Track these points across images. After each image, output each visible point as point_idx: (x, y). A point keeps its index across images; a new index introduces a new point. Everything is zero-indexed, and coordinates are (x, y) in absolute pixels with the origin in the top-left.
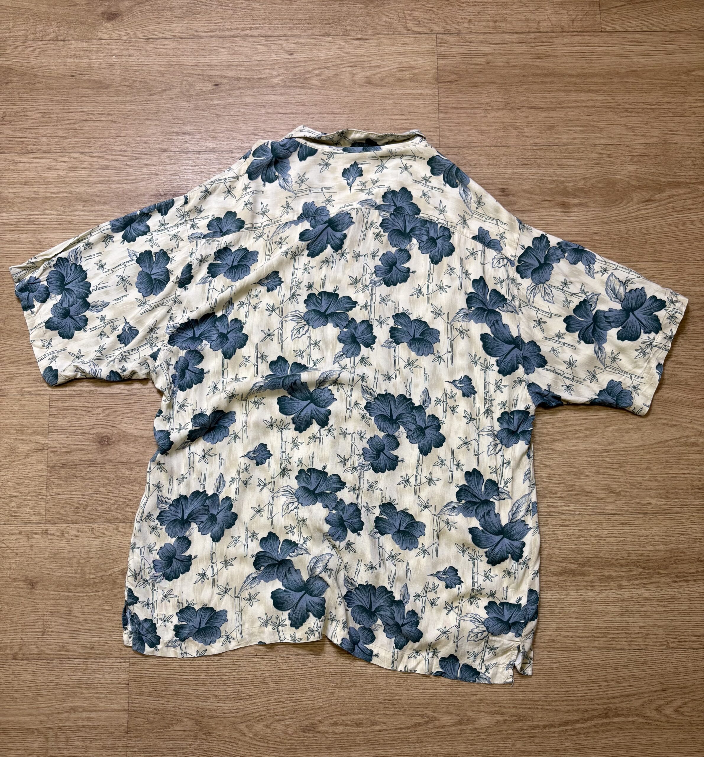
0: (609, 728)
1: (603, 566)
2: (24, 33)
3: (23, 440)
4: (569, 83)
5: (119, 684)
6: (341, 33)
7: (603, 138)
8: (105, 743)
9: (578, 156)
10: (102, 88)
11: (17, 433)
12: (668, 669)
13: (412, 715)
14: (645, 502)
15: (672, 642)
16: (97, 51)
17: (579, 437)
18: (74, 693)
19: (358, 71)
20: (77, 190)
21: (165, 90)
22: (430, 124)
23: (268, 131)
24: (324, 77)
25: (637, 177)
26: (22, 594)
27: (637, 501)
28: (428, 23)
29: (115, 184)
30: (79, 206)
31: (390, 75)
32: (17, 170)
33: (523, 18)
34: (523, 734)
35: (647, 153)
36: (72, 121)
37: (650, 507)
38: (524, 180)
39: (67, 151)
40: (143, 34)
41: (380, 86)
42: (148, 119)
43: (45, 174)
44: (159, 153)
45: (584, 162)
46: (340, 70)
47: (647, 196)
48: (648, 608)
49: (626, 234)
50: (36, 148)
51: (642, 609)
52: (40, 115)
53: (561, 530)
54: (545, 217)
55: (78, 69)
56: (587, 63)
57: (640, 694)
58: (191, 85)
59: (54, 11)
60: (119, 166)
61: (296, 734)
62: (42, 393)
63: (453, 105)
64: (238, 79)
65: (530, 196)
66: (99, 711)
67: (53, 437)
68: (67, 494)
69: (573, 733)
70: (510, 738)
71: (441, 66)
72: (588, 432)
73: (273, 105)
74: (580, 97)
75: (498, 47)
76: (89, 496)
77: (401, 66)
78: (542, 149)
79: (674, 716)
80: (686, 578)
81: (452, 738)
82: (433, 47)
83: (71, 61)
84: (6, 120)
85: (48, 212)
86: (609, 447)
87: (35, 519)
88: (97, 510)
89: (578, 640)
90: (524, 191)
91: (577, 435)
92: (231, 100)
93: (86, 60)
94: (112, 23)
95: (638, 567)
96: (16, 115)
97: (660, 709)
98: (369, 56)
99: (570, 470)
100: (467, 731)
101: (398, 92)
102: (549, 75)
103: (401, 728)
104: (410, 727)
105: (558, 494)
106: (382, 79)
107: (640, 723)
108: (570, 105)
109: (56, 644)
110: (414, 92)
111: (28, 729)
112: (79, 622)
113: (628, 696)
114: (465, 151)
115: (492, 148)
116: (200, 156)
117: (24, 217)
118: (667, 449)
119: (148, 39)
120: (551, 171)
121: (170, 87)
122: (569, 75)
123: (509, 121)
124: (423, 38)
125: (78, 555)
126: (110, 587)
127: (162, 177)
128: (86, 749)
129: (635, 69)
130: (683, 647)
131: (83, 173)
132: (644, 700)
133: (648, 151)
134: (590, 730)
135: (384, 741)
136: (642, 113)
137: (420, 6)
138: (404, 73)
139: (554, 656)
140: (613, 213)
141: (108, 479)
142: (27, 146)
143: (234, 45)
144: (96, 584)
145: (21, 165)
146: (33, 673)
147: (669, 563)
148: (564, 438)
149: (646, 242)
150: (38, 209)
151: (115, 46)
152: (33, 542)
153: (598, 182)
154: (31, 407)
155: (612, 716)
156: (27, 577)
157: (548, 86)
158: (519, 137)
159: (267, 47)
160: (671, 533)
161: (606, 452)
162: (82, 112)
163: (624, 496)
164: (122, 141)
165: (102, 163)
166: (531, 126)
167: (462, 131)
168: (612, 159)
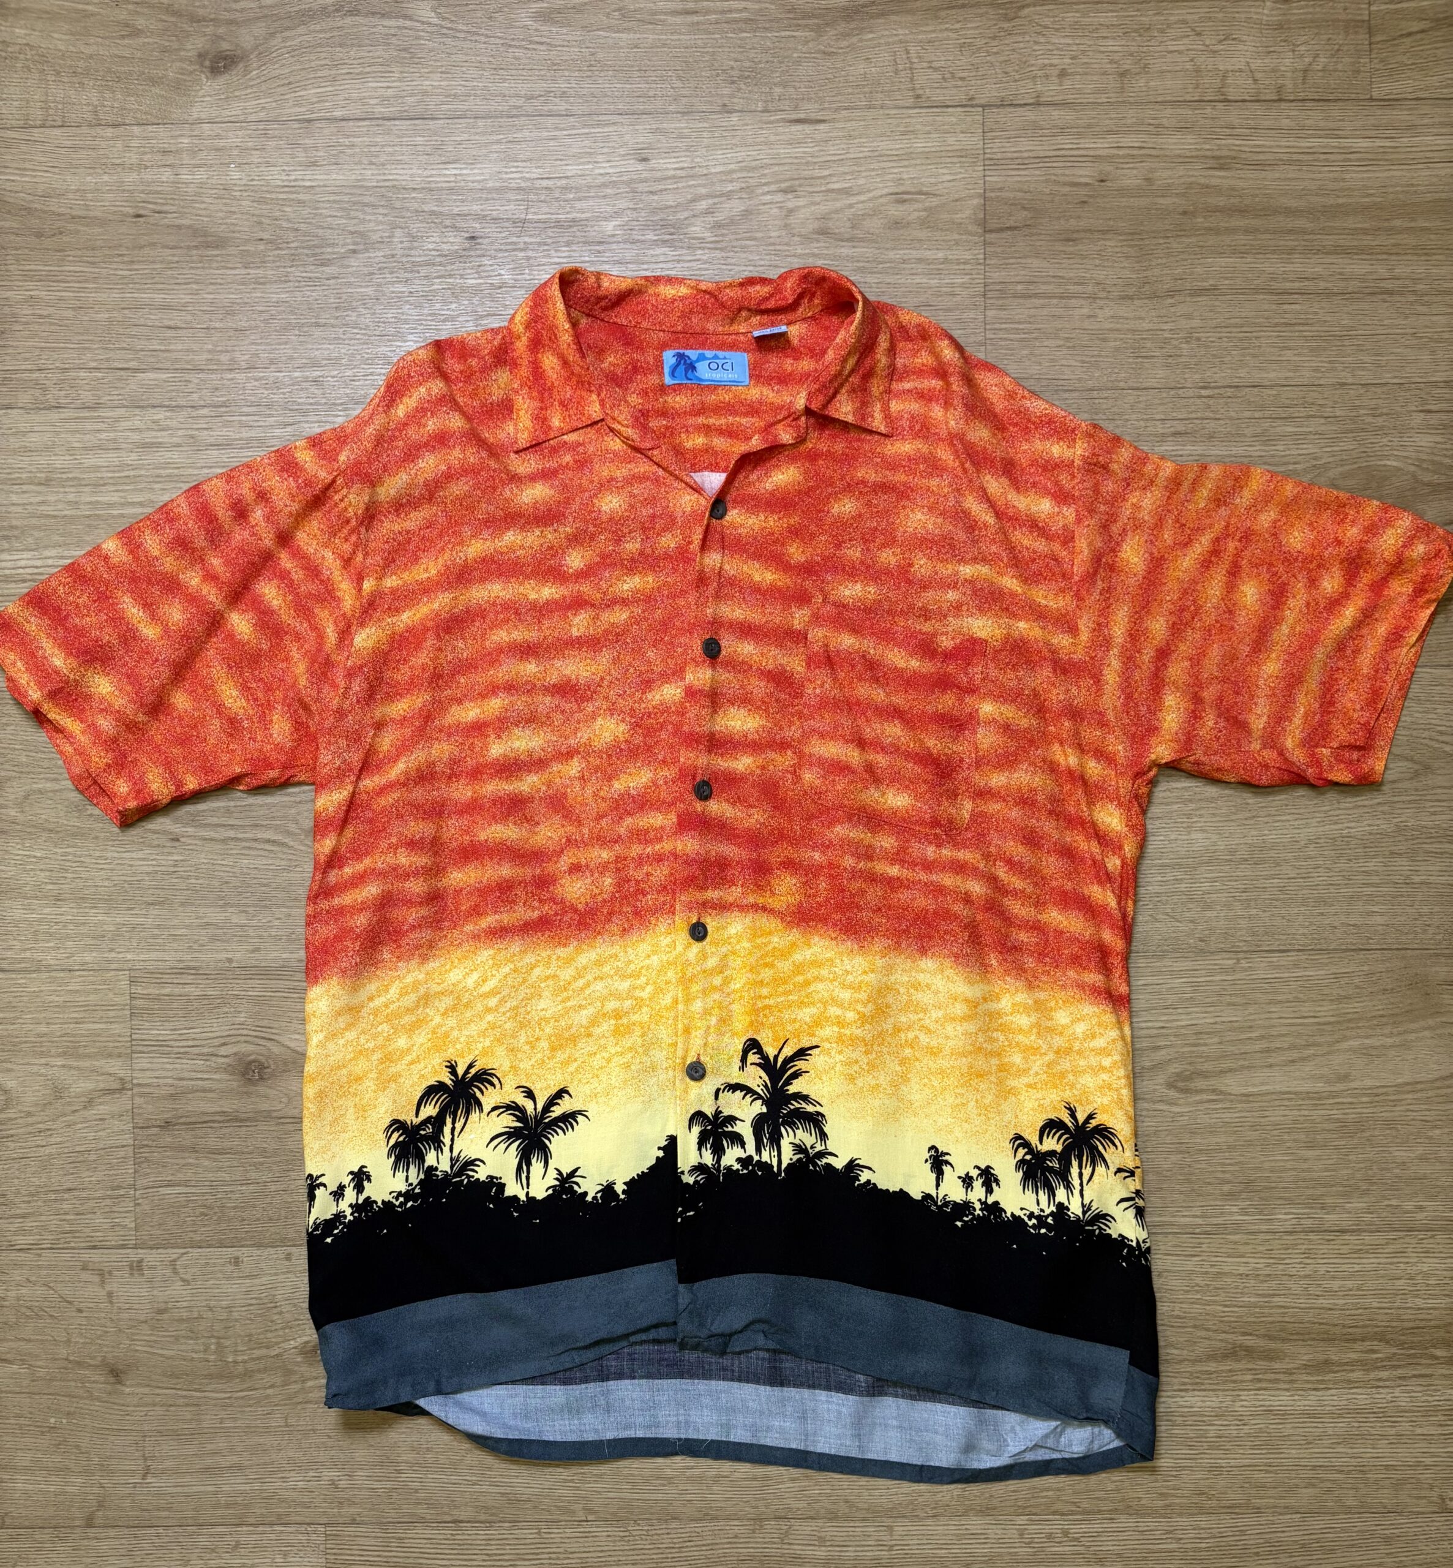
1: (1312, 1339)
2: (21, 108)
3: (77, 1068)
4: (1290, 232)
6: (760, 106)
7: (1364, 368)
9: (1303, 412)
10: (208, 246)
11: (65, 1053)
12: (1439, 1554)
16: (193, 152)
19: (801, 202)
21: (354, 252)
24: (720, 217)
25: (1433, 462)
26: (96, 1393)
27: (1394, 1202)
28: (962, 79)
31: (875, 213)
32: (27, 450)
33: (1188, 66)
36: (144, 331)
37: (1420, 1216)
39: (138, 405)
40: (298, 109)
42: (318, 325)
43: (90, 460)
45: (1314, 425)
46: (756, 201)
48: (1405, 1427)
50: (66, 396)
51: (1393, 1431)
52: (70, 313)
53: (1230, 1265)
55: (150, 198)
56: (1335, 180)
58: (413, 238)
59: (88, 51)
60: (258, 439)
62: (113, 966)
63: (1019, 287)
64: (522, 224)
67: (142, 1062)
68: (178, 1185)
71: (992, 190)
72: (1295, 1055)
74: (1314, 266)
75: (1126, 141)
76: (226, 1189)
77: (901, 189)
78: (1221, 396)
82: (972, 141)
83: (133, 177)
86: (1340, 1087)
87: (113, 1239)
88: (243, 1220)
89: (1253, 1492)
91: (1270, 1060)
92: (507, 277)
93: (166, 175)
94: (222, 80)
95: (1387, 1342)
96: (14, 316)
98: (825, 164)
99: (1252, 1135)
101: (891, 255)
102: (1242, 211)
105: (1226, 1188)
106: (855, 223)
108: (1288, 285)
109: (172, 1495)
110: (928, 254)
112: (217, 1452)
115: (1105, 394)
119: (309, 121)
121: (363, 242)
122: (1289, 212)
123: (1146, 325)
124: (952, 117)
125: (209, 1315)
126: (278, 1380)
129: (1443, 195)
131: (174, 456)
137: (945, 34)
138: (906, 206)
139: (1203, 1524)
141: (263, 1152)
142: (45, 390)
143: (510, 137)
144: (248, 1374)
146: (129, 1554)
148: (1243, 1067)
151: (234, 138)
152: (113, 1286)
153: (1345, 476)
154: (92, 997)
156: (104, 1359)
157: (1241, 239)
158: (1167, 366)
159: (587, 143)
161: (1334, 1097)
162: (166, 307)
163: (1366, 1192)
164: (261, 378)
165: (220, 433)
166: (1198, 339)
167: (1037, 352)
168: (1380, 419)
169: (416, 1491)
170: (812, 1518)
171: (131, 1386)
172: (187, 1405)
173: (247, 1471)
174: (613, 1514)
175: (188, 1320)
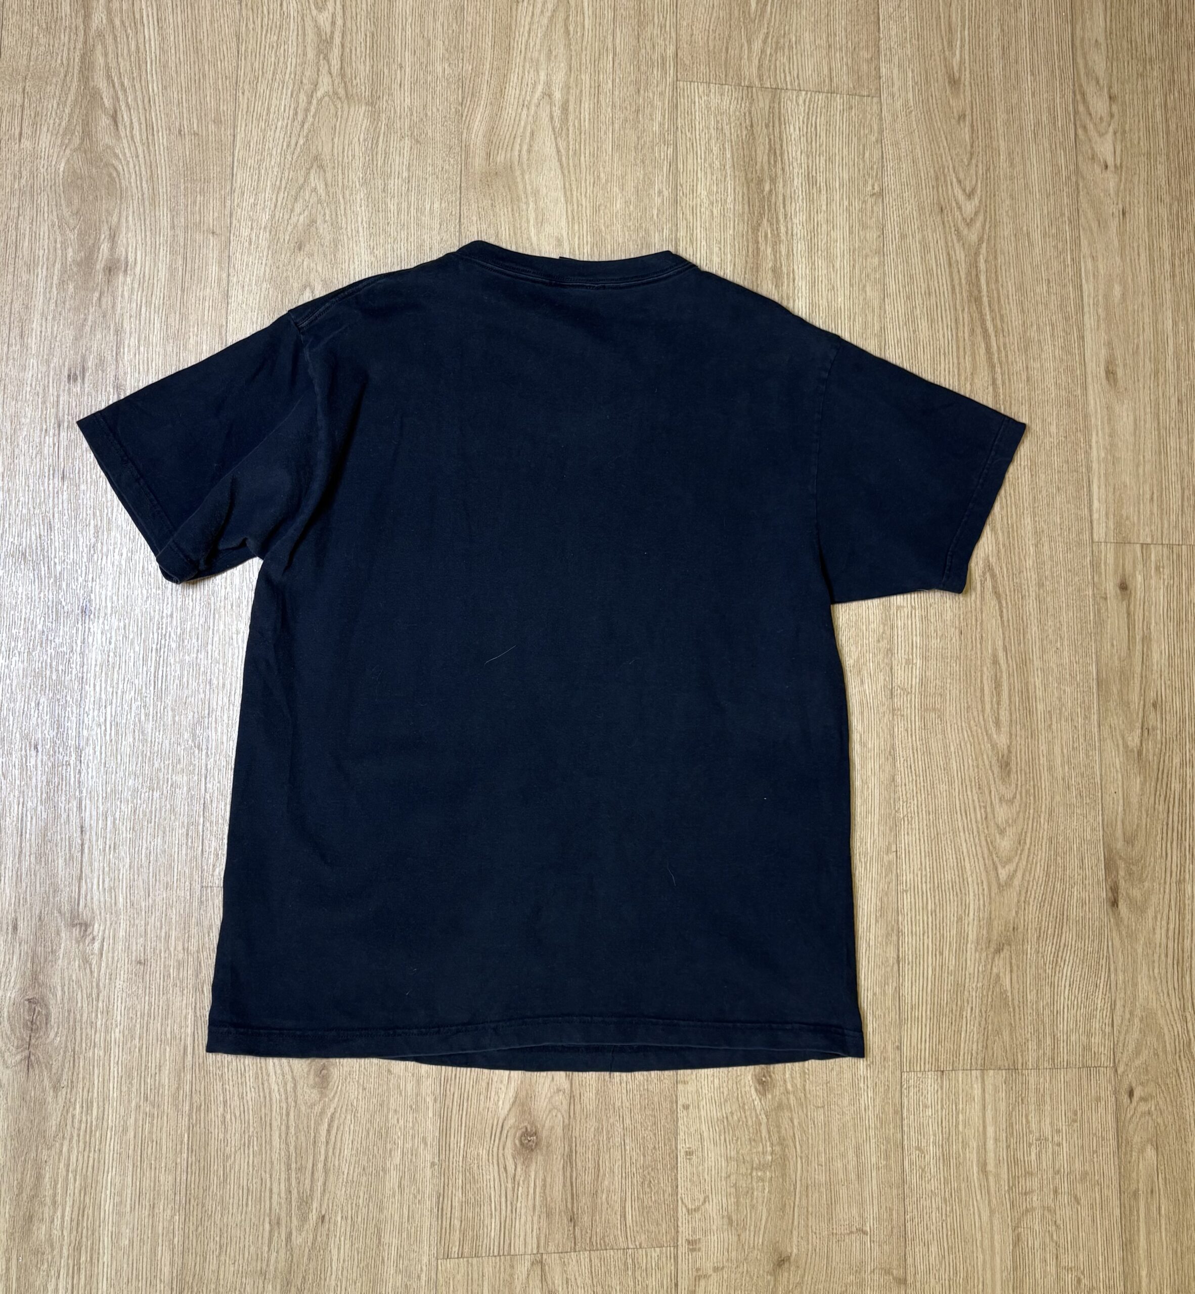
169: (875, 994)
170: (891, 669)
171: (792, 1247)
172: (807, 1196)
173: (861, 1141)
174: (891, 830)
175: (737, 1197)
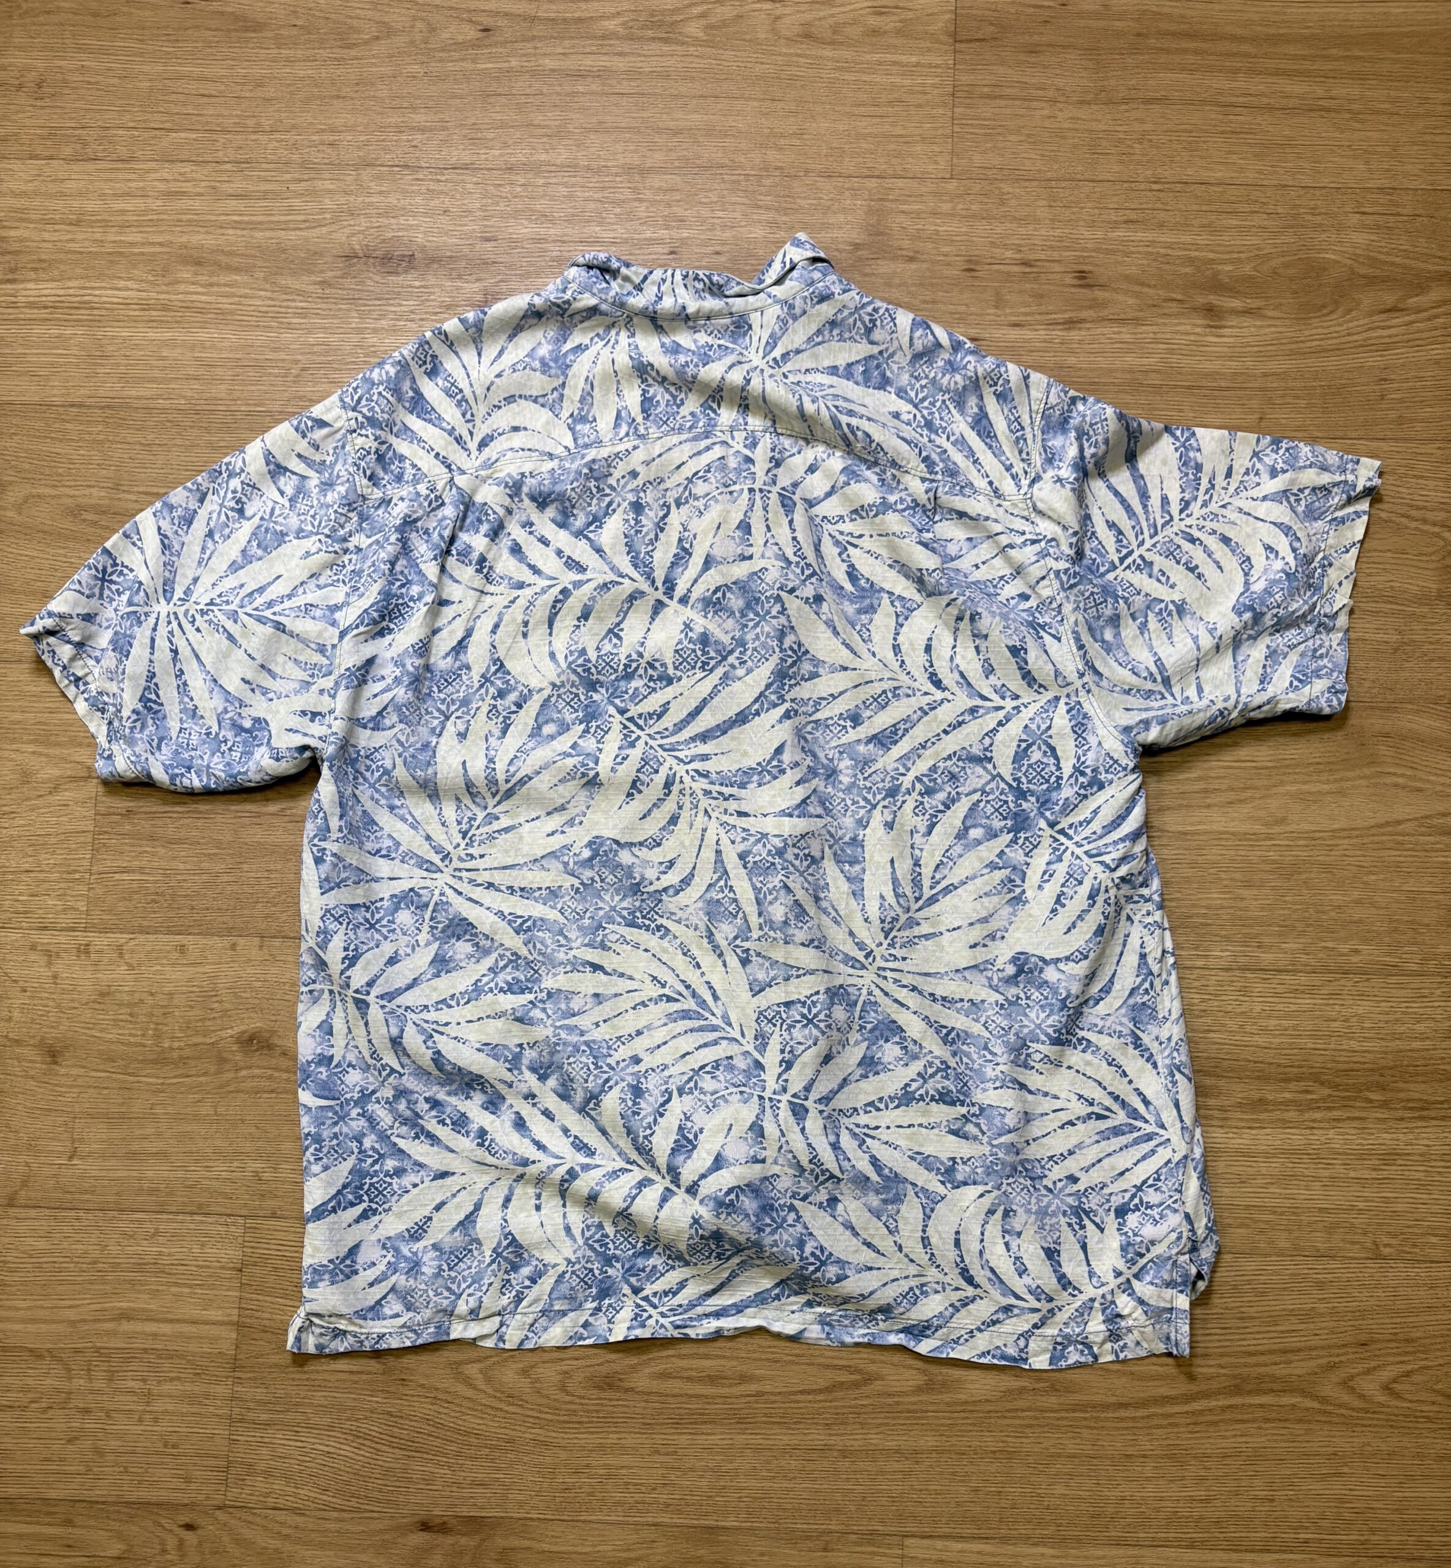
0: (1240, 1417)
1: (1248, 1077)
3: (47, 756)
4: (1234, 55)
5: (222, 1268)
7: (1303, 174)
8: (188, 1387)
9: (1249, 208)
10: (246, 30)
12: (1373, 1301)
13: (827, 1367)
14: (1344, 948)
15: (1385, 1246)
17: (1215, 805)
18: (130, 1282)
19: (787, 11)
20: (184, 239)
21: (377, 38)
22: (936, 129)
23: (589, 130)
24: (713, 20)
25: (1369, 258)
26: (32, 1073)
27: (1330, 945)
29: (262, 230)
30: (186, 273)
31: (855, 22)
32: (62, 195)
34: (1058, 1419)
35: (1395, 210)
36: (181, 97)
37: (1355, 959)
38: (1127, 254)
39: (168, 159)
41: (832, 43)
42: (338, 97)
43: (119, 205)
44: (357, 167)
45: (1258, 220)
47: (1390, 299)
48: (1339, 1170)
49: (1341, 378)
50: (104, 150)
51: (1326, 1173)
52: (116, 81)
54: (1169, 336)
56: (1276, 13)
57: (1310, 1349)
58: (432, 30)
60: (273, 192)
61: (582, 1392)
63: (986, 90)
64: (534, 19)
65: (1137, 288)
66: (178, 1321)
68: (133, 871)
69: (1165, 1422)
70: (1030, 1426)
71: (963, 8)
72: (1232, 796)
73: (602, 74)
74: (1258, 85)
76: (179, 877)
77: (879, 3)
78: (1172, 191)
79: (1381, 1399)
80: (1425, 1113)
81: (908, 1418)
84: (45, 90)
85: (122, 284)
86: (1276, 830)
87: (65, 920)
88: (193, 908)
90: (1127, 278)
91: (1209, 801)
92: (514, 63)
95: (1322, 1084)
96: (65, 81)
97: (1351, 1383)
99: (1189, 872)
100: (942, 1407)
102: (1192, 36)
103: (802, 1392)
104: (820, 1391)
106: (836, 29)
107: (1307, 1409)
108: (1233, 99)
109: (96, 1178)
110: (903, 58)
111: (31, 1350)
112: (145, 1138)
113: (1285, 1352)
114: (1006, 188)
115: (1064, 184)
116: (443, 178)
117: (71, 292)
118: (1400, 838)
120: (1186, 238)
121: (388, 31)
122: (1234, 38)
123: (1104, 127)
125: (150, 1000)
126: (212, 1069)
127: (362, 219)
128: (149, 1396)
129: (1377, 30)
130: (1409, 1256)
131: (197, 204)
132: (1320, 1361)
133: (1397, 206)
134: (1201, 1419)
135: (766, 1415)
136: (1387, 125)
138: (883, 18)
140: (1314, 332)
141: (219, 844)
142: (85, 144)
144: (183, 1060)
145: (71, 185)
146: (48, 1235)
147: (1389, 1078)
148: (1181, 806)
149: (1383, 397)
150: (100, 276)
152: (59, 966)
153: (1286, 265)
155: (1249, 1393)
156: (43, 1039)
157: (1191, 58)
158: (1121, 162)
160: (1398, 1016)
161: (1271, 839)
162: (203, 79)
163: (1303, 933)
164: (282, 141)
165: (238, 185)
166: (1150, 141)
167: (1001, 145)
168: (1319, 218)
